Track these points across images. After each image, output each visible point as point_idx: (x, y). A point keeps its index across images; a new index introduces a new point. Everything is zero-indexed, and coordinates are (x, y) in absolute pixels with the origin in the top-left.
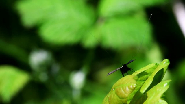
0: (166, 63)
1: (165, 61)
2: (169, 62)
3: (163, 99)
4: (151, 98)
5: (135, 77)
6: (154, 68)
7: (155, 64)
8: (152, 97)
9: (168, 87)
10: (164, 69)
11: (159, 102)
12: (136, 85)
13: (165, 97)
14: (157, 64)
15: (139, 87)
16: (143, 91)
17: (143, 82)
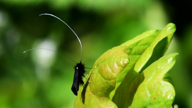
0: (170, 29)
1: (169, 27)
2: (174, 27)
3: (167, 80)
4: (150, 79)
5: (127, 49)
6: (154, 37)
7: (155, 31)
8: (152, 77)
9: (174, 63)
10: (168, 37)
11: (161, 84)
12: (128, 61)
13: (169, 78)
14: (158, 31)
15: (132, 63)
16: (138, 69)
17: (138, 56)
